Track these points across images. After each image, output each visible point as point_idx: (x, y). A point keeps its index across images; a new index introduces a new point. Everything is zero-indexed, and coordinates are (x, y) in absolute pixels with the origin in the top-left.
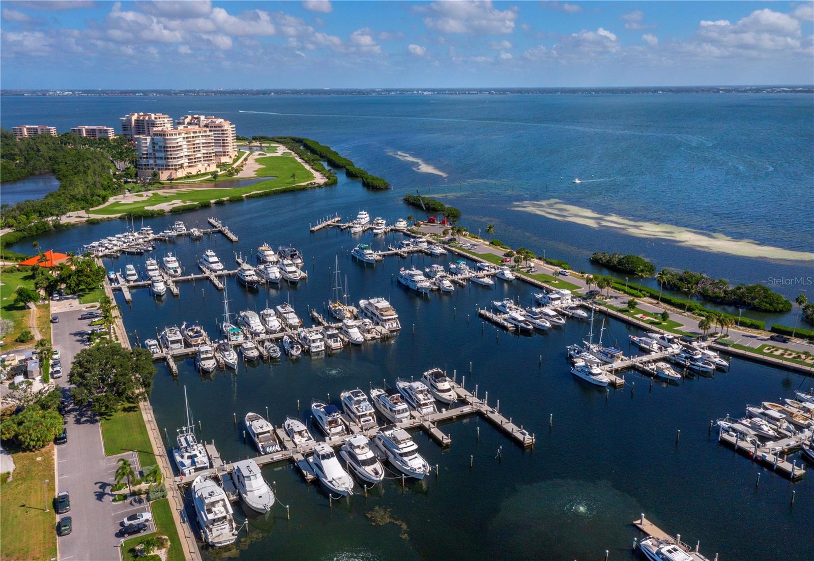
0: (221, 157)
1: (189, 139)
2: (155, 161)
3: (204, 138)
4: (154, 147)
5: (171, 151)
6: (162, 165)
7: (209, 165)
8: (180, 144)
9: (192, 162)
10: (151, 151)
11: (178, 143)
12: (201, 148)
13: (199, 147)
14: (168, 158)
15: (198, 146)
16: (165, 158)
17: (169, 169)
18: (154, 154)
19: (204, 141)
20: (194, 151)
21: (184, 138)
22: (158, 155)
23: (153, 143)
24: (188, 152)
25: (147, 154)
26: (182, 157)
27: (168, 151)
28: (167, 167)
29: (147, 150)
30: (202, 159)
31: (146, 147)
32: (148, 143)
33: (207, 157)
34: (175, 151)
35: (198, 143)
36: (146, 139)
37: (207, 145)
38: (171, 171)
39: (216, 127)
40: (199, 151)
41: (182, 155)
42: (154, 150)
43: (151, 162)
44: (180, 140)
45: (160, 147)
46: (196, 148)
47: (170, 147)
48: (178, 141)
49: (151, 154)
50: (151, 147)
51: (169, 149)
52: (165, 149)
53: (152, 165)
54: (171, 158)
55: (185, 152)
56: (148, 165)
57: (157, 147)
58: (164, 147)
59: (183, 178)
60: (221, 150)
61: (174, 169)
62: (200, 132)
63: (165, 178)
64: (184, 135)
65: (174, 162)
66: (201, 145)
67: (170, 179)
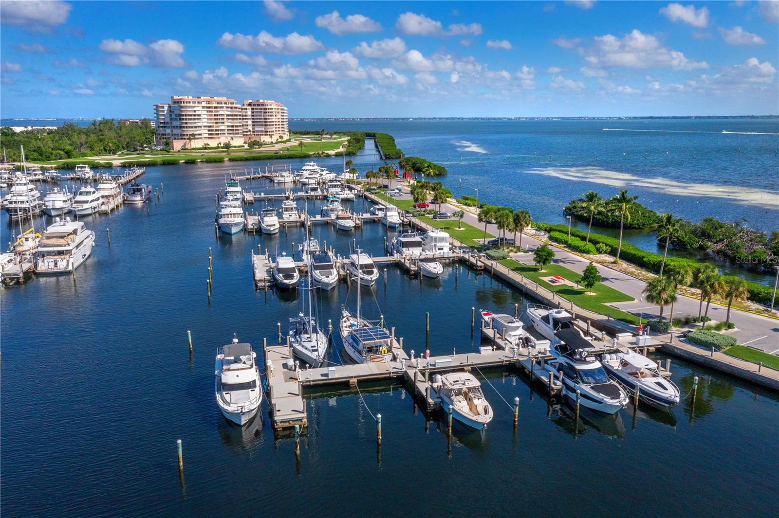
0: (262, 137)
1: (211, 110)
2: (172, 131)
3: (230, 110)
4: (171, 115)
5: (186, 119)
6: (178, 135)
7: (232, 138)
8: (197, 113)
9: (213, 133)
10: (168, 120)
11: (195, 111)
12: (225, 120)
13: (223, 119)
14: (184, 127)
15: (221, 117)
16: (181, 127)
17: (185, 139)
18: (171, 123)
19: (229, 113)
20: (216, 123)
21: (204, 107)
22: (175, 123)
23: (170, 111)
24: (208, 123)
25: (164, 123)
26: (200, 127)
27: (183, 119)
28: (181, 137)
29: (164, 119)
30: (226, 132)
31: (164, 115)
32: (166, 112)
33: (233, 130)
34: (191, 119)
35: (222, 115)
36: (163, 107)
37: (232, 117)
38: (185, 141)
39: (258, 105)
40: (223, 123)
41: (199, 124)
42: (171, 119)
43: (168, 131)
44: (199, 109)
45: (176, 115)
46: (218, 119)
47: (186, 115)
48: (195, 109)
49: (168, 123)
50: (169, 116)
51: (184, 117)
52: (180, 117)
53: (169, 134)
54: (187, 127)
55: (204, 122)
56: (165, 135)
57: (173, 116)
58: (180, 115)
59: (198, 149)
60: (263, 129)
61: (190, 139)
62: (225, 103)
63: (179, 148)
64: (204, 104)
65: (190, 132)
66: (225, 117)
67: (184, 149)
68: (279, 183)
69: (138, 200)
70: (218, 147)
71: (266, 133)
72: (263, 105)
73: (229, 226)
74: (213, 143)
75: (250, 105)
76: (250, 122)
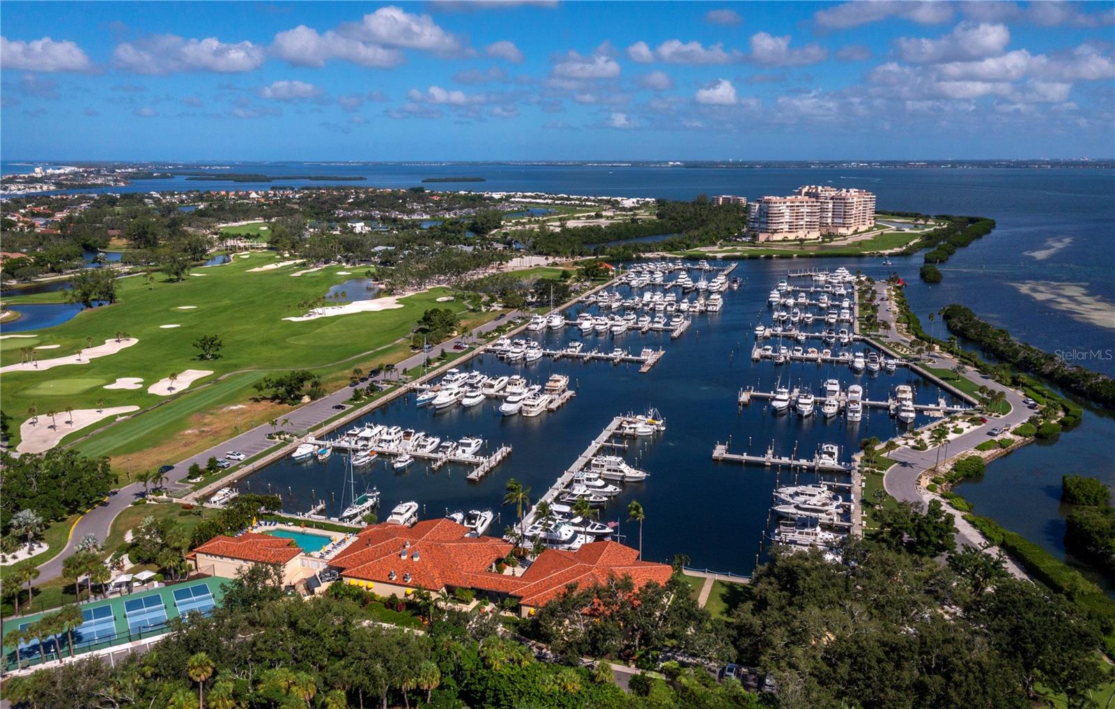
1: (794, 208)
2: (760, 226)
3: (811, 207)
4: (760, 213)
5: (772, 216)
6: (764, 229)
7: (808, 233)
8: (782, 211)
9: (793, 227)
10: (757, 216)
11: (780, 210)
12: (805, 217)
13: (803, 216)
14: (769, 223)
15: (801, 214)
16: (767, 223)
17: (769, 232)
18: (760, 219)
19: (809, 211)
20: (796, 219)
21: (788, 206)
22: (762, 219)
23: (760, 210)
24: (789, 219)
26: (783, 223)
27: (770, 216)
28: (766, 231)
30: (804, 227)
31: (755, 212)
32: (757, 210)
33: (811, 225)
34: (776, 217)
35: (803, 212)
36: (755, 206)
37: (811, 214)
38: (768, 234)
39: (840, 199)
40: (803, 219)
41: (782, 221)
42: (760, 216)
43: (757, 225)
44: (783, 208)
45: (764, 213)
46: (798, 216)
47: (772, 213)
48: (780, 208)
49: (757, 219)
50: (758, 213)
52: (767, 214)
53: (757, 228)
54: (772, 223)
55: (787, 218)
56: (754, 228)
57: (762, 213)
58: (768, 213)
59: (778, 241)
60: (841, 221)
61: (772, 233)
62: (807, 202)
63: (763, 240)
64: (788, 204)
65: (774, 227)
66: (805, 214)
67: (767, 240)
68: (816, 281)
69: (735, 286)
70: (795, 240)
71: (844, 225)
72: (844, 199)
73: (772, 302)
74: (791, 236)
75: (832, 198)
76: (830, 215)
